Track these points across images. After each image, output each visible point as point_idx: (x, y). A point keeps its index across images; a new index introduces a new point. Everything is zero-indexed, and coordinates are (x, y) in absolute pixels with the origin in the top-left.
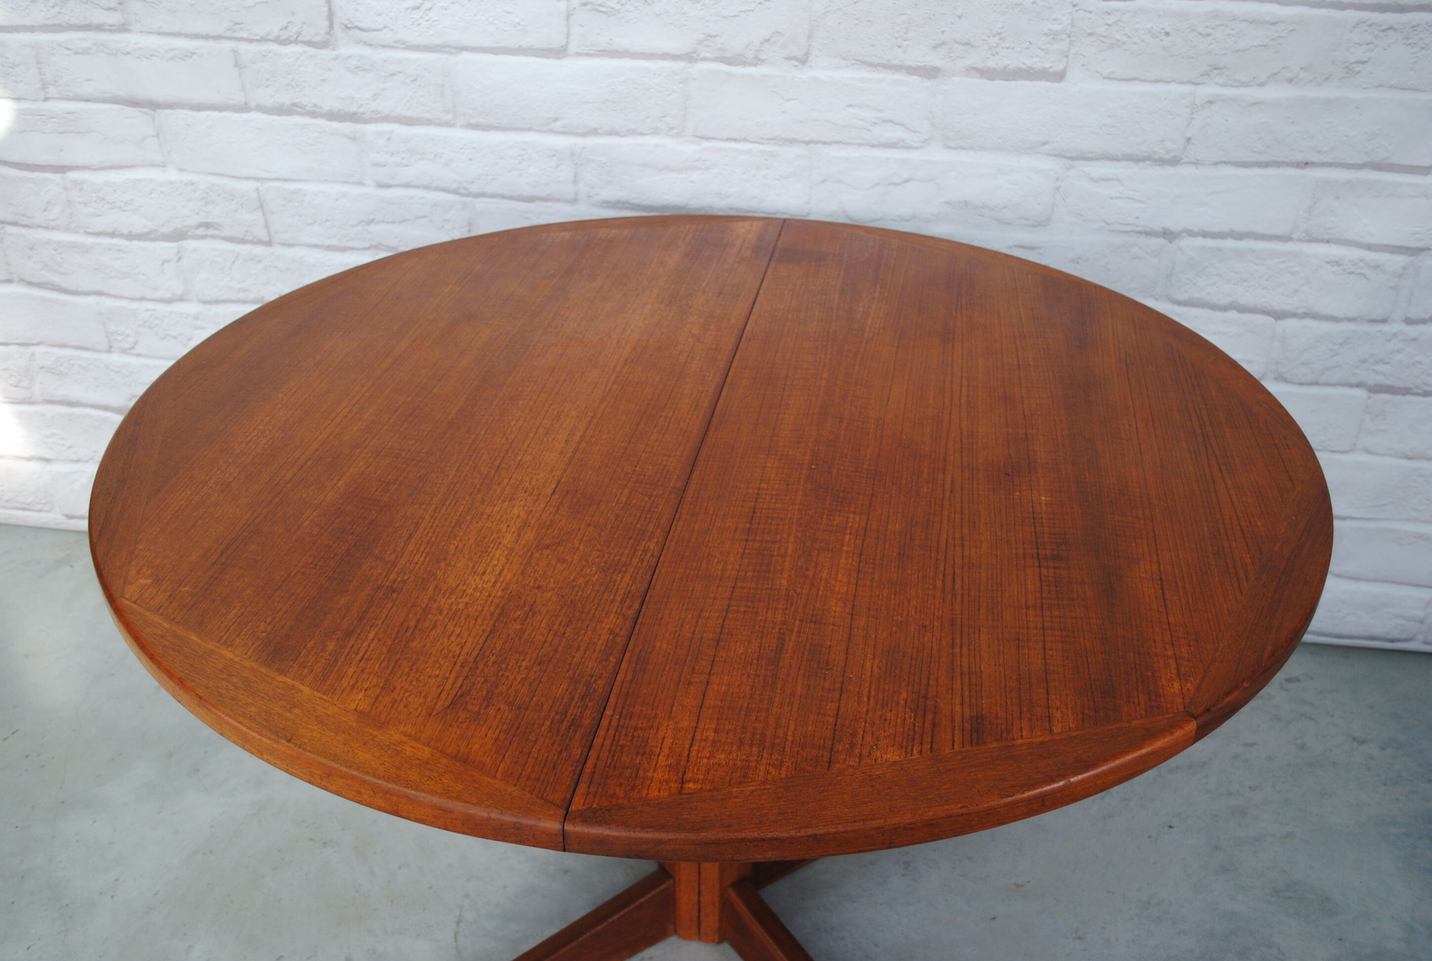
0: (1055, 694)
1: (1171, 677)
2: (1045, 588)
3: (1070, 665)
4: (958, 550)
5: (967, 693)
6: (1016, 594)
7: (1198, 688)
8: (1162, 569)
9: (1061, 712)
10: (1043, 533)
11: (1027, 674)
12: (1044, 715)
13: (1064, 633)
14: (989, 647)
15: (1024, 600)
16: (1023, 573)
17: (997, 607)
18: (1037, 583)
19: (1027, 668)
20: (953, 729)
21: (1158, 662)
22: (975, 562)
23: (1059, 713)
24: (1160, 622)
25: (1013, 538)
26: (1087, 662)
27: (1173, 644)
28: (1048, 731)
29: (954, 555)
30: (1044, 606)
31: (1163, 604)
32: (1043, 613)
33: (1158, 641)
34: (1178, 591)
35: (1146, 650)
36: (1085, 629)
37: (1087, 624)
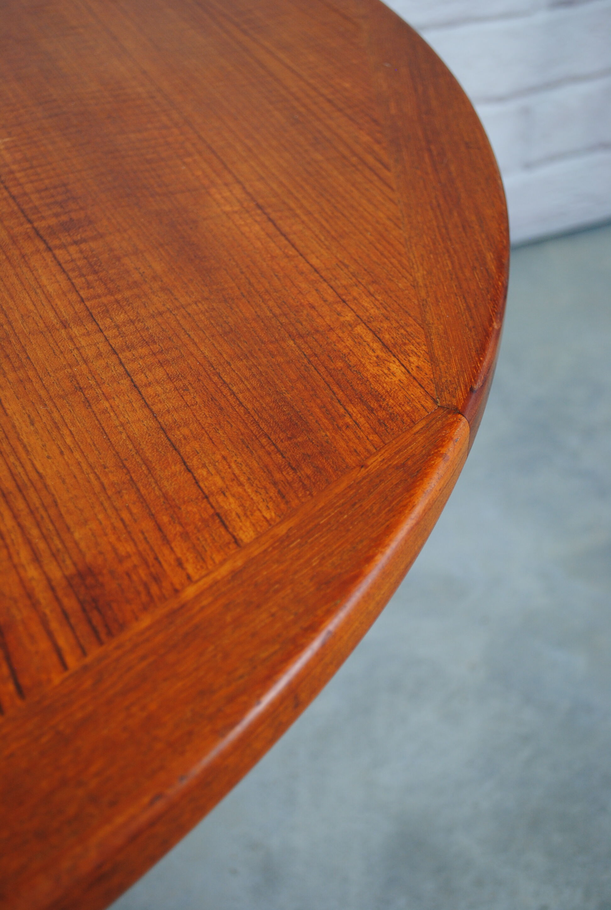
0: (204, 466)
1: (377, 357)
2: (79, 282)
3: (198, 400)
5: (35, 532)
6: (32, 308)
7: (432, 359)
8: (250, 190)
9: (233, 496)
10: (25, 194)
11: (131, 447)
12: (205, 516)
13: (156, 348)
14: (33, 424)
15: (51, 314)
16: (25, 269)
17: (10, 342)
18: (61, 277)
19: (124, 436)
20: (44, 622)
21: (341, 339)
23: (231, 500)
24: (302, 273)
26: (224, 382)
27: (344, 301)
28: (232, 546)
30: (94, 312)
31: (286, 242)
32: (98, 325)
33: (316, 305)
34: (297, 216)
35: (308, 327)
36: (187, 327)
37: (184, 317)
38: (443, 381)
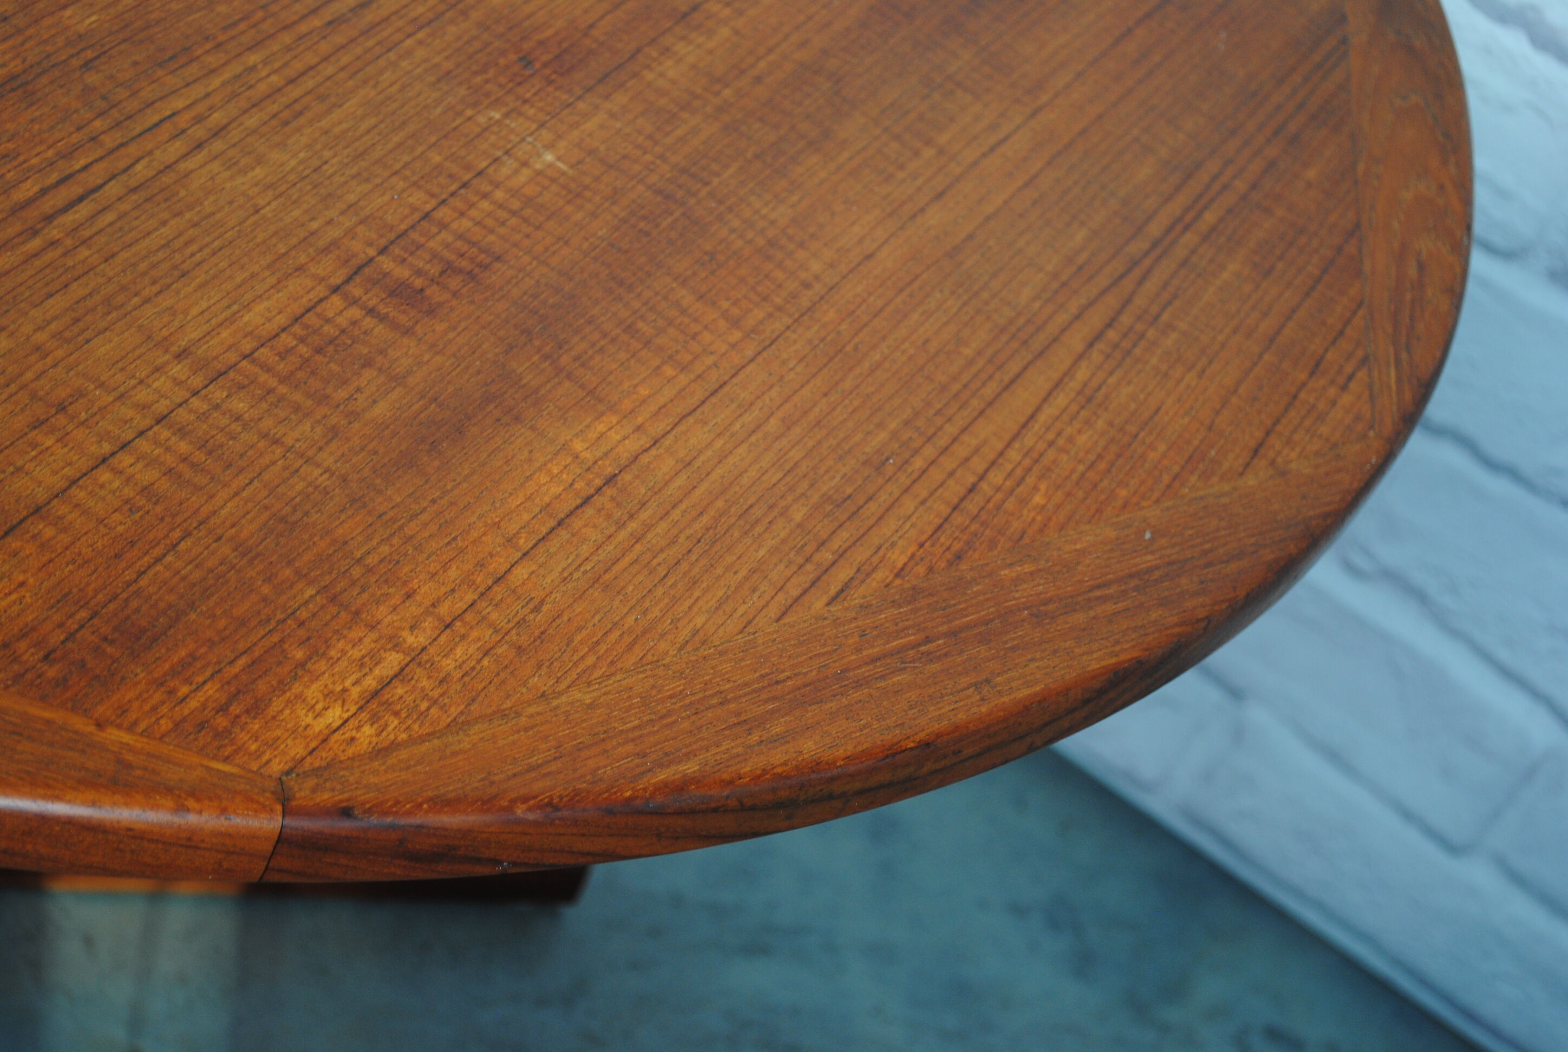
1: (345, 690)
2: (285, 341)
3: (121, 528)
4: (179, 147)
6: (194, 311)
7: (380, 752)
8: (647, 460)
10: (444, 227)
13: (199, 457)
15: (195, 335)
16: (272, 280)
17: (107, 314)
18: (282, 320)
21: (356, 642)
22: (183, 193)
24: (481, 565)
25: (352, 198)
26: (175, 545)
27: (449, 626)
29: (150, 153)
30: (232, 374)
31: (544, 530)
32: (206, 386)
33: (418, 598)
34: (621, 525)
35: (359, 602)
36: (266, 476)
37: (285, 468)
38: (341, 773)
